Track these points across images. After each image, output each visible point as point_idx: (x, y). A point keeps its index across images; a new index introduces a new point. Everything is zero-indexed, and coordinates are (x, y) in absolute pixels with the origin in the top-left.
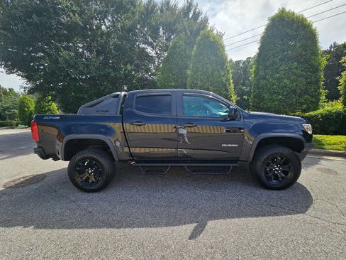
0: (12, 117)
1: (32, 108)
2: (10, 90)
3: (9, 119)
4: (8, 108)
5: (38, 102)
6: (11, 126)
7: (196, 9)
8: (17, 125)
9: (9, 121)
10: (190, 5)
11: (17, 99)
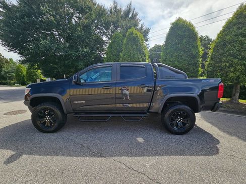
0: (11, 78)
1: (25, 73)
2: (10, 59)
3: (9, 79)
4: (8, 72)
5: (29, 69)
6: (10, 85)
7: (133, 12)
8: (14, 84)
9: (9, 81)
10: (130, 9)
11: (15, 66)
